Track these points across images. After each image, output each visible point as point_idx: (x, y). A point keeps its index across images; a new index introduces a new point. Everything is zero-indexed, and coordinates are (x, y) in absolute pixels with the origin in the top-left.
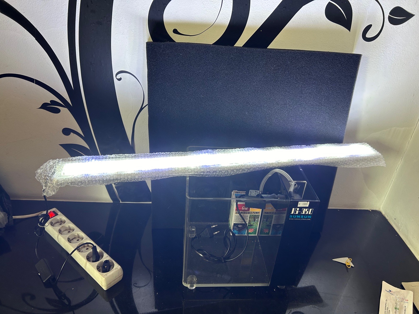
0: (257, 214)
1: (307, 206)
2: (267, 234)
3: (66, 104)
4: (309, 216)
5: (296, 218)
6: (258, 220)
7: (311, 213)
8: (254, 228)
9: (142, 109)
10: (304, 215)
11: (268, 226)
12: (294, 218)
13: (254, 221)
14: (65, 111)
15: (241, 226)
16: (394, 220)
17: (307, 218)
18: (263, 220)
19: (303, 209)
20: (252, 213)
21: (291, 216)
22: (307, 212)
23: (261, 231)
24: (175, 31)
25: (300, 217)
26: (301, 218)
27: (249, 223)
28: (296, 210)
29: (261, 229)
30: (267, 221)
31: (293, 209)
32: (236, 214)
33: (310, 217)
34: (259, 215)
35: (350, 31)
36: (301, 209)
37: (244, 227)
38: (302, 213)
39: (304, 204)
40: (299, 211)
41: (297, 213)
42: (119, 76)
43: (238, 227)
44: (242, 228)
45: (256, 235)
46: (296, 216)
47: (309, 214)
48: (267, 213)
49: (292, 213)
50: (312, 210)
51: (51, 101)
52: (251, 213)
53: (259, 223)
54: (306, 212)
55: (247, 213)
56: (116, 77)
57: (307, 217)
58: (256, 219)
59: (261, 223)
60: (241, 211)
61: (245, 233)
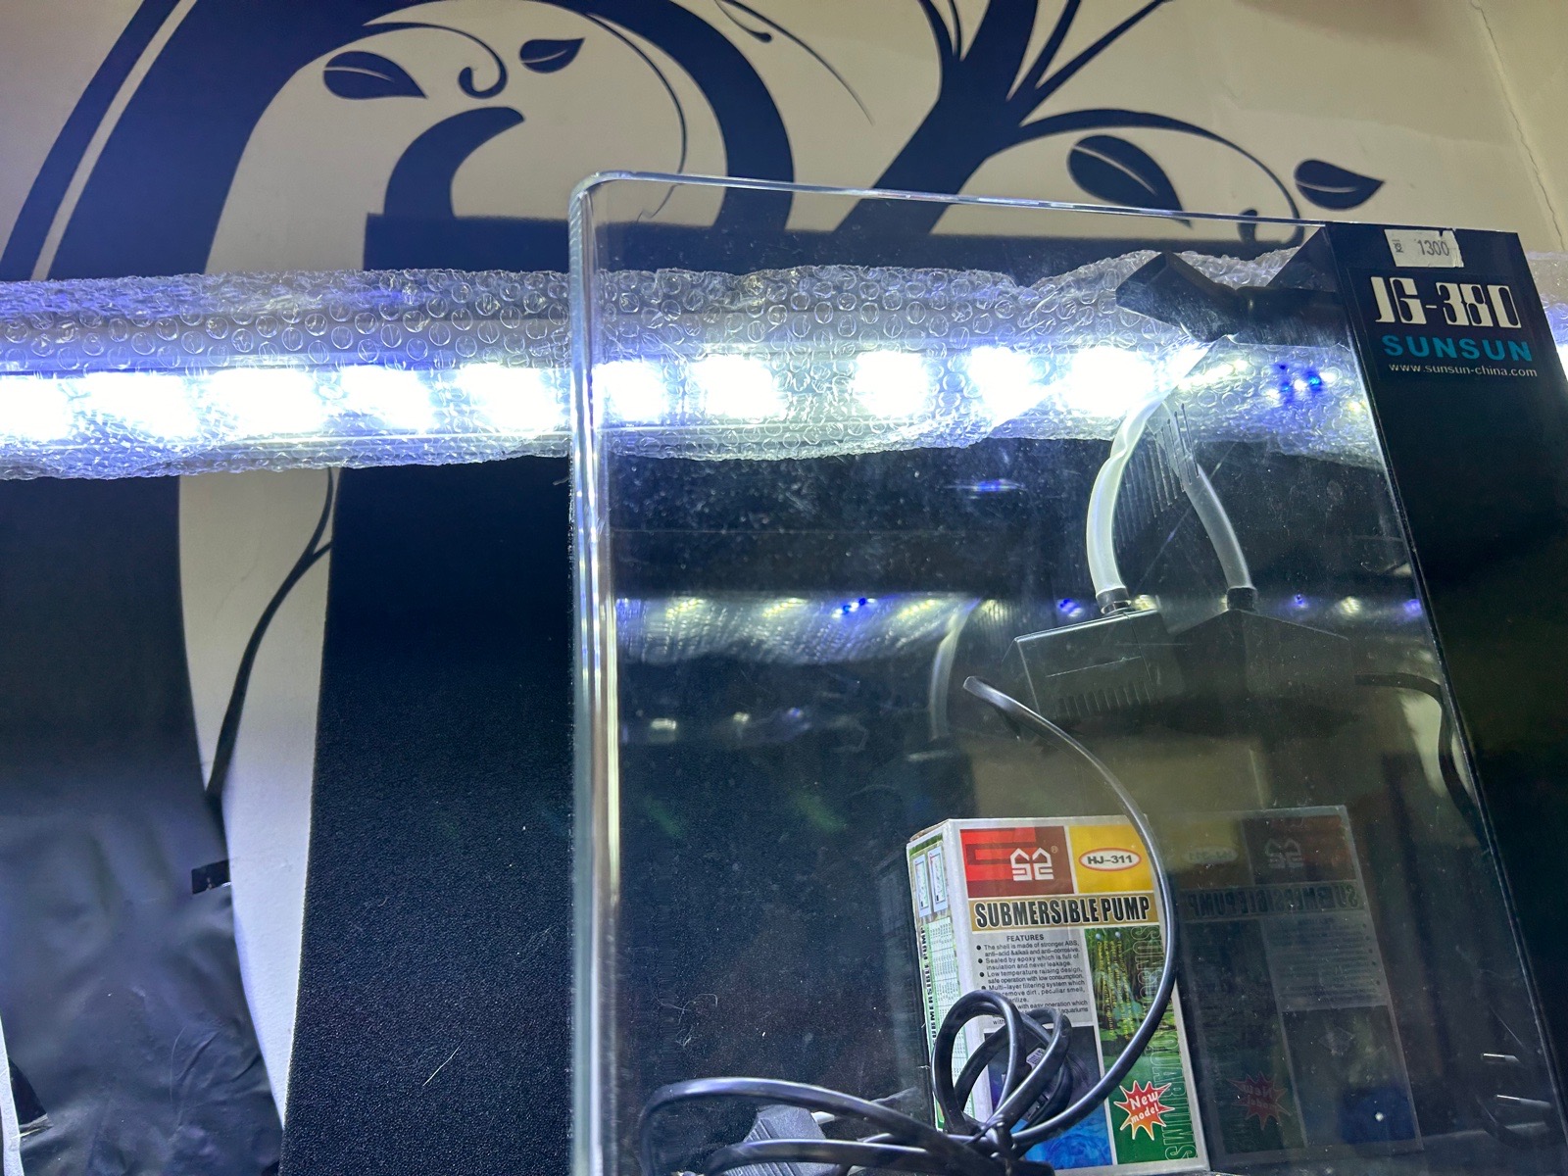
0: (1134, 924)
1: (1458, 263)
4: (1513, 346)
5: (1433, 359)
7: (1512, 320)
8: (1165, 1079)
9: (308, 559)
10: (1473, 332)
12: (1420, 361)
13: (1139, 991)
17: (1510, 364)
19: (1445, 288)
20: (1099, 913)
21: (1392, 345)
22: (1483, 310)
25: (1458, 348)
26: (1470, 363)
27: (1104, 1023)
28: (1401, 292)
31: (1379, 285)
32: (985, 932)
33: (1527, 359)
34: (1156, 929)
36: (1427, 284)
38: (1453, 317)
39: (1426, 247)
40: (1423, 301)
41: (1420, 317)
45: (1202, 1160)
46: (1423, 340)
49: (1388, 315)
52: (1093, 910)
53: (1178, 1022)
54: (1475, 308)
55: (1060, 909)
57: (1503, 353)
59: (1198, 1023)
60: (1011, 900)
61: (1106, 1141)
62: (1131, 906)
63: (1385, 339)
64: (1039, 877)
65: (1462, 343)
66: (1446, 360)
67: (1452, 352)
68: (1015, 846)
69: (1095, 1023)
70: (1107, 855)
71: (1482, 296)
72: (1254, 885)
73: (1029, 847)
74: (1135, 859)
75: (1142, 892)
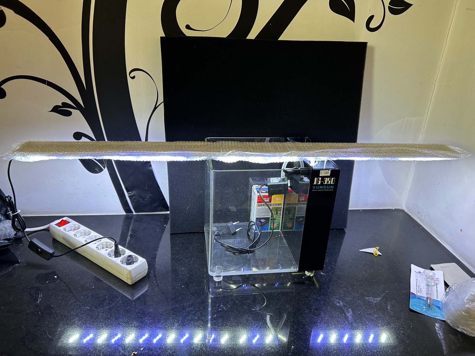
0: (278, 206)
1: (329, 175)
2: (290, 228)
3: (78, 106)
4: (331, 186)
5: (319, 189)
6: (280, 213)
7: (333, 183)
8: (277, 223)
9: (155, 108)
10: (326, 185)
11: (291, 219)
12: (317, 189)
13: (277, 214)
14: (76, 113)
15: (264, 220)
16: (418, 214)
17: (330, 189)
18: (286, 213)
19: (325, 179)
21: (314, 187)
22: (330, 181)
23: (284, 226)
24: (188, 27)
25: (323, 187)
26: (324, 189)
27: (271, 217)
28: (319, 180)
29: (284, 223)
30: (289, 213)
31: (316, 179)
32: (258, 207)
33: (333, 188)
34: (281, 207)
35: (354, 22)
36: (323, 178)
37: (266, 222)
38: (324, 183)
39: (325, 173)
40: (321, 180)
41: (319, 183)
42: (132, 75)
43: (260, 222)
44: (265, 222)
45: (280, 231)
46: (319, 186)
47: (331, 183)
48: (289, 204)
49: (315, 183)
50: (334, 179)
51: (63, 103)
52: (273, 205)
53: (281, 217)
54: (328, 181)
55: (269, 205)
56: (129, 75)
57: (329, 187)
58: (279, 212)
59: (284, 217)
60: (262, 204)
61: (268, 228)
62: (279, 204)
63: (313, 187)
64: (267, 201)
65: (324, 187)
66: (321, 189)
67: (322, 188)
68: (265, 197)
69: (270, 217)
70: (277, 198)
71: (330, 180)
72: (297, 202)
73: (266, 197)
74: (281, 199)
75: (280, 203)
